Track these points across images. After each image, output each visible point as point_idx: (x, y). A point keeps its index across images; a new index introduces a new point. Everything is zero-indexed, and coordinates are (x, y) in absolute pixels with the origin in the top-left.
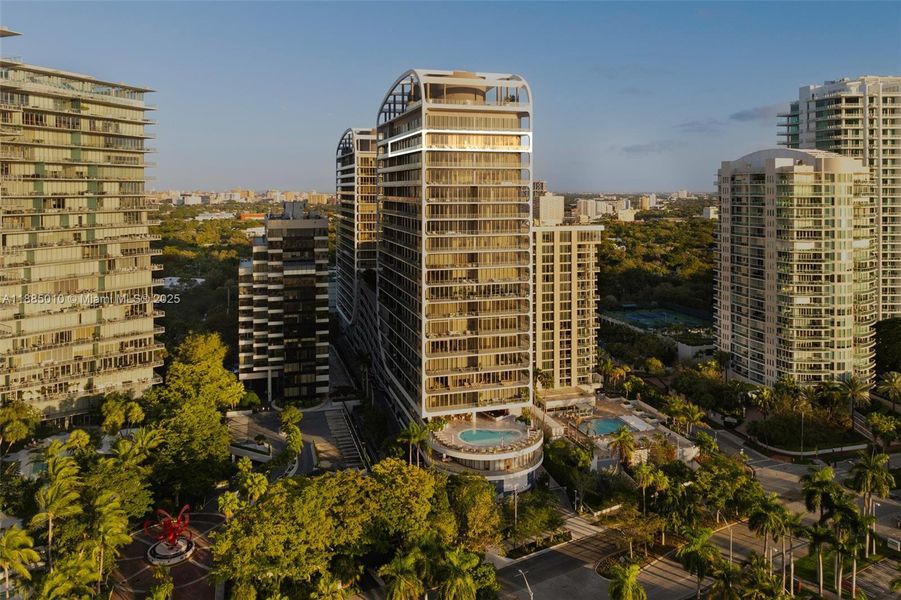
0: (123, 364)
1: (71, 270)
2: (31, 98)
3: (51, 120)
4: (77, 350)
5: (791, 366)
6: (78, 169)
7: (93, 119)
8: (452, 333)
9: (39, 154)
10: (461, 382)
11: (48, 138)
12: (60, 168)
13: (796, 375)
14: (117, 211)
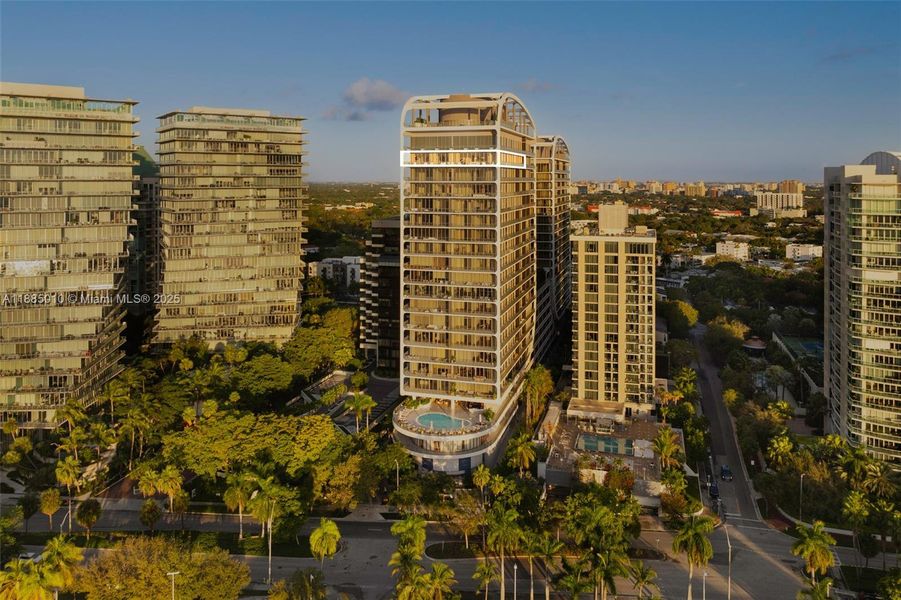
0: (272, 321)
1: (238, 251)
2: (210, 132)
3: (225, 147)
4: (241, 308)
5: (859, 424)
6: (245, 180)
7: (257, 144)
8: (430, 326)
9: (216, 171)
10: (440, 371)
11: (222, 159)
12: (232, 180)
13: (864, 438)
14: (277, 209)
